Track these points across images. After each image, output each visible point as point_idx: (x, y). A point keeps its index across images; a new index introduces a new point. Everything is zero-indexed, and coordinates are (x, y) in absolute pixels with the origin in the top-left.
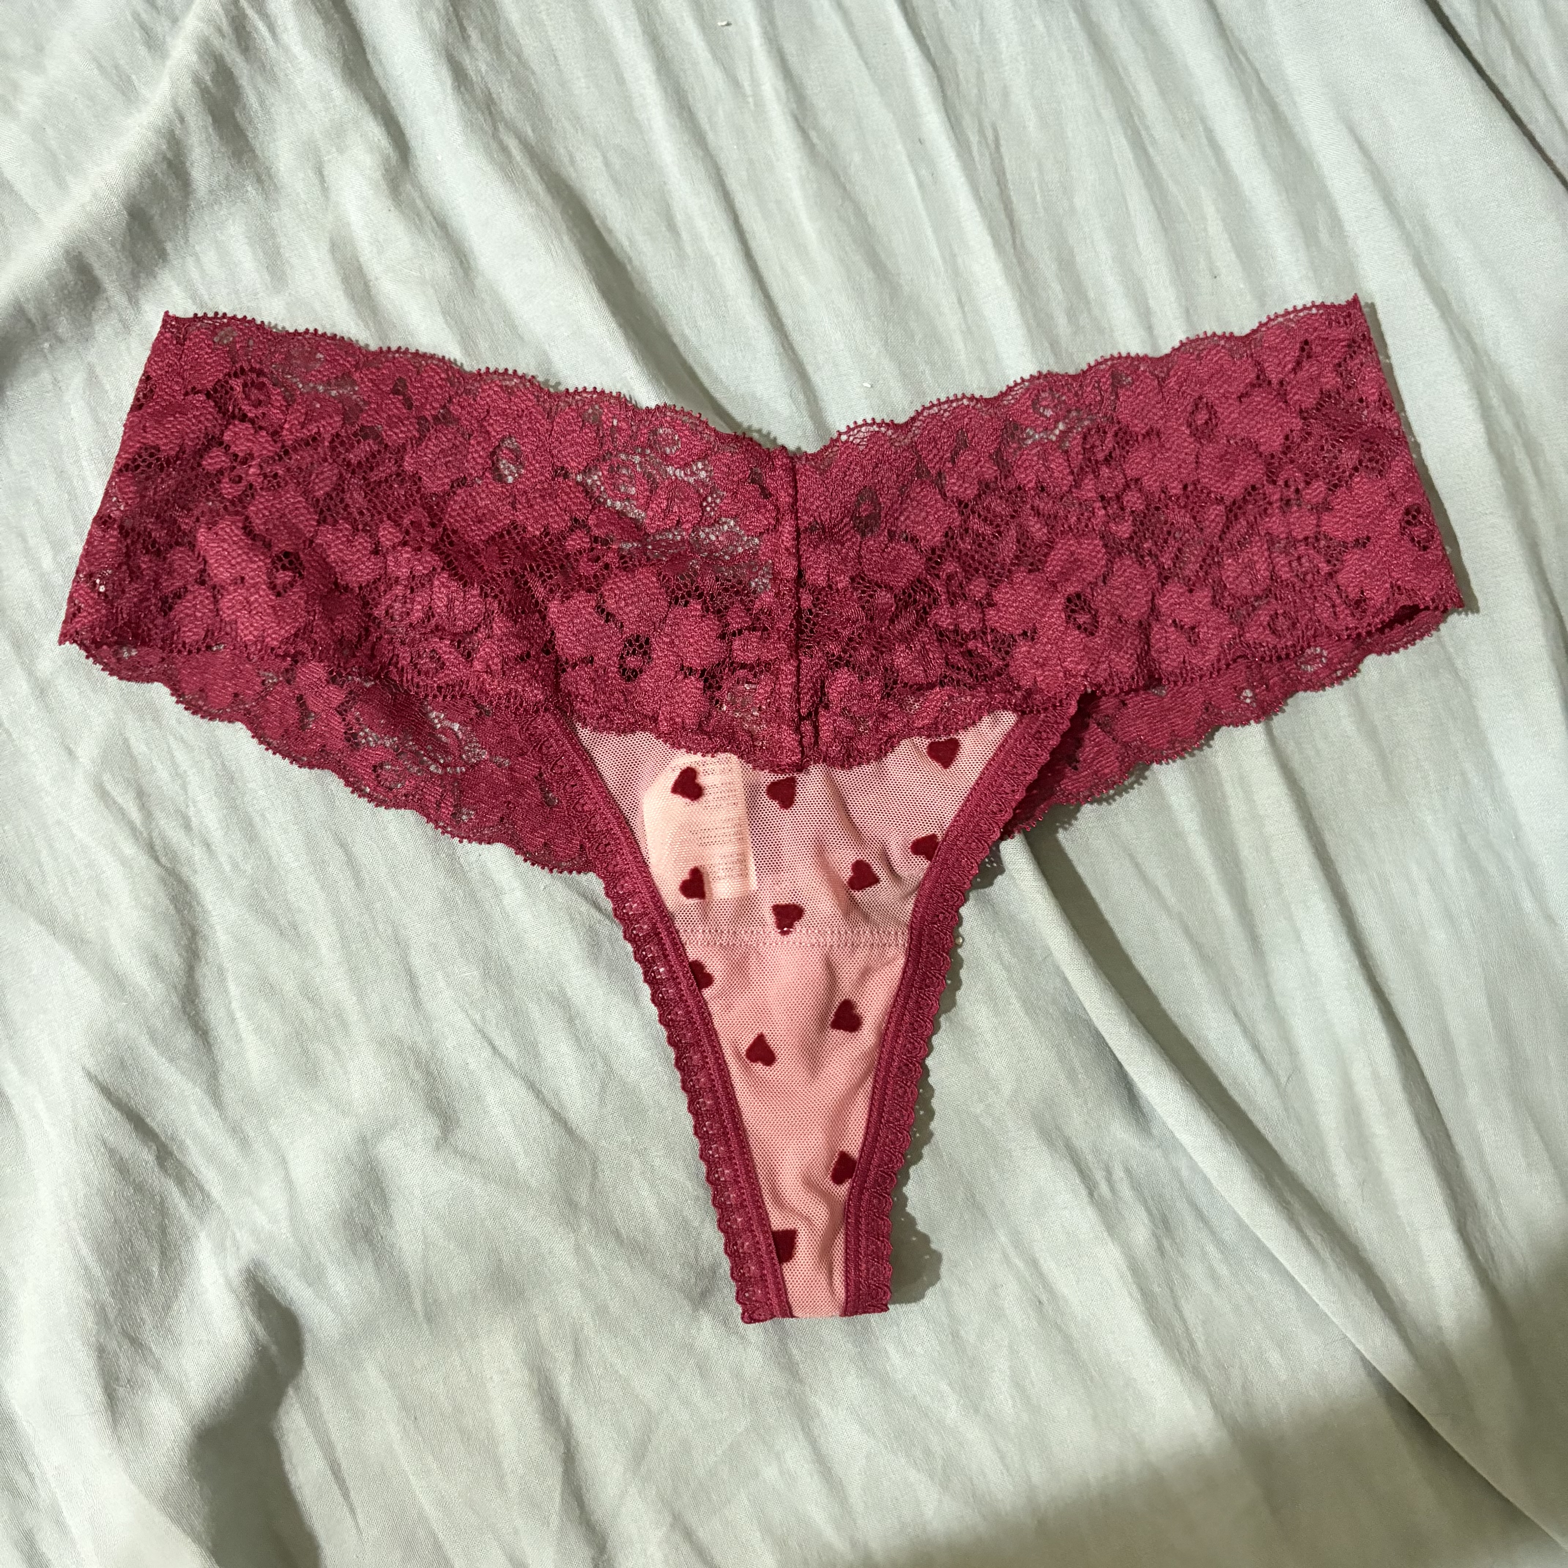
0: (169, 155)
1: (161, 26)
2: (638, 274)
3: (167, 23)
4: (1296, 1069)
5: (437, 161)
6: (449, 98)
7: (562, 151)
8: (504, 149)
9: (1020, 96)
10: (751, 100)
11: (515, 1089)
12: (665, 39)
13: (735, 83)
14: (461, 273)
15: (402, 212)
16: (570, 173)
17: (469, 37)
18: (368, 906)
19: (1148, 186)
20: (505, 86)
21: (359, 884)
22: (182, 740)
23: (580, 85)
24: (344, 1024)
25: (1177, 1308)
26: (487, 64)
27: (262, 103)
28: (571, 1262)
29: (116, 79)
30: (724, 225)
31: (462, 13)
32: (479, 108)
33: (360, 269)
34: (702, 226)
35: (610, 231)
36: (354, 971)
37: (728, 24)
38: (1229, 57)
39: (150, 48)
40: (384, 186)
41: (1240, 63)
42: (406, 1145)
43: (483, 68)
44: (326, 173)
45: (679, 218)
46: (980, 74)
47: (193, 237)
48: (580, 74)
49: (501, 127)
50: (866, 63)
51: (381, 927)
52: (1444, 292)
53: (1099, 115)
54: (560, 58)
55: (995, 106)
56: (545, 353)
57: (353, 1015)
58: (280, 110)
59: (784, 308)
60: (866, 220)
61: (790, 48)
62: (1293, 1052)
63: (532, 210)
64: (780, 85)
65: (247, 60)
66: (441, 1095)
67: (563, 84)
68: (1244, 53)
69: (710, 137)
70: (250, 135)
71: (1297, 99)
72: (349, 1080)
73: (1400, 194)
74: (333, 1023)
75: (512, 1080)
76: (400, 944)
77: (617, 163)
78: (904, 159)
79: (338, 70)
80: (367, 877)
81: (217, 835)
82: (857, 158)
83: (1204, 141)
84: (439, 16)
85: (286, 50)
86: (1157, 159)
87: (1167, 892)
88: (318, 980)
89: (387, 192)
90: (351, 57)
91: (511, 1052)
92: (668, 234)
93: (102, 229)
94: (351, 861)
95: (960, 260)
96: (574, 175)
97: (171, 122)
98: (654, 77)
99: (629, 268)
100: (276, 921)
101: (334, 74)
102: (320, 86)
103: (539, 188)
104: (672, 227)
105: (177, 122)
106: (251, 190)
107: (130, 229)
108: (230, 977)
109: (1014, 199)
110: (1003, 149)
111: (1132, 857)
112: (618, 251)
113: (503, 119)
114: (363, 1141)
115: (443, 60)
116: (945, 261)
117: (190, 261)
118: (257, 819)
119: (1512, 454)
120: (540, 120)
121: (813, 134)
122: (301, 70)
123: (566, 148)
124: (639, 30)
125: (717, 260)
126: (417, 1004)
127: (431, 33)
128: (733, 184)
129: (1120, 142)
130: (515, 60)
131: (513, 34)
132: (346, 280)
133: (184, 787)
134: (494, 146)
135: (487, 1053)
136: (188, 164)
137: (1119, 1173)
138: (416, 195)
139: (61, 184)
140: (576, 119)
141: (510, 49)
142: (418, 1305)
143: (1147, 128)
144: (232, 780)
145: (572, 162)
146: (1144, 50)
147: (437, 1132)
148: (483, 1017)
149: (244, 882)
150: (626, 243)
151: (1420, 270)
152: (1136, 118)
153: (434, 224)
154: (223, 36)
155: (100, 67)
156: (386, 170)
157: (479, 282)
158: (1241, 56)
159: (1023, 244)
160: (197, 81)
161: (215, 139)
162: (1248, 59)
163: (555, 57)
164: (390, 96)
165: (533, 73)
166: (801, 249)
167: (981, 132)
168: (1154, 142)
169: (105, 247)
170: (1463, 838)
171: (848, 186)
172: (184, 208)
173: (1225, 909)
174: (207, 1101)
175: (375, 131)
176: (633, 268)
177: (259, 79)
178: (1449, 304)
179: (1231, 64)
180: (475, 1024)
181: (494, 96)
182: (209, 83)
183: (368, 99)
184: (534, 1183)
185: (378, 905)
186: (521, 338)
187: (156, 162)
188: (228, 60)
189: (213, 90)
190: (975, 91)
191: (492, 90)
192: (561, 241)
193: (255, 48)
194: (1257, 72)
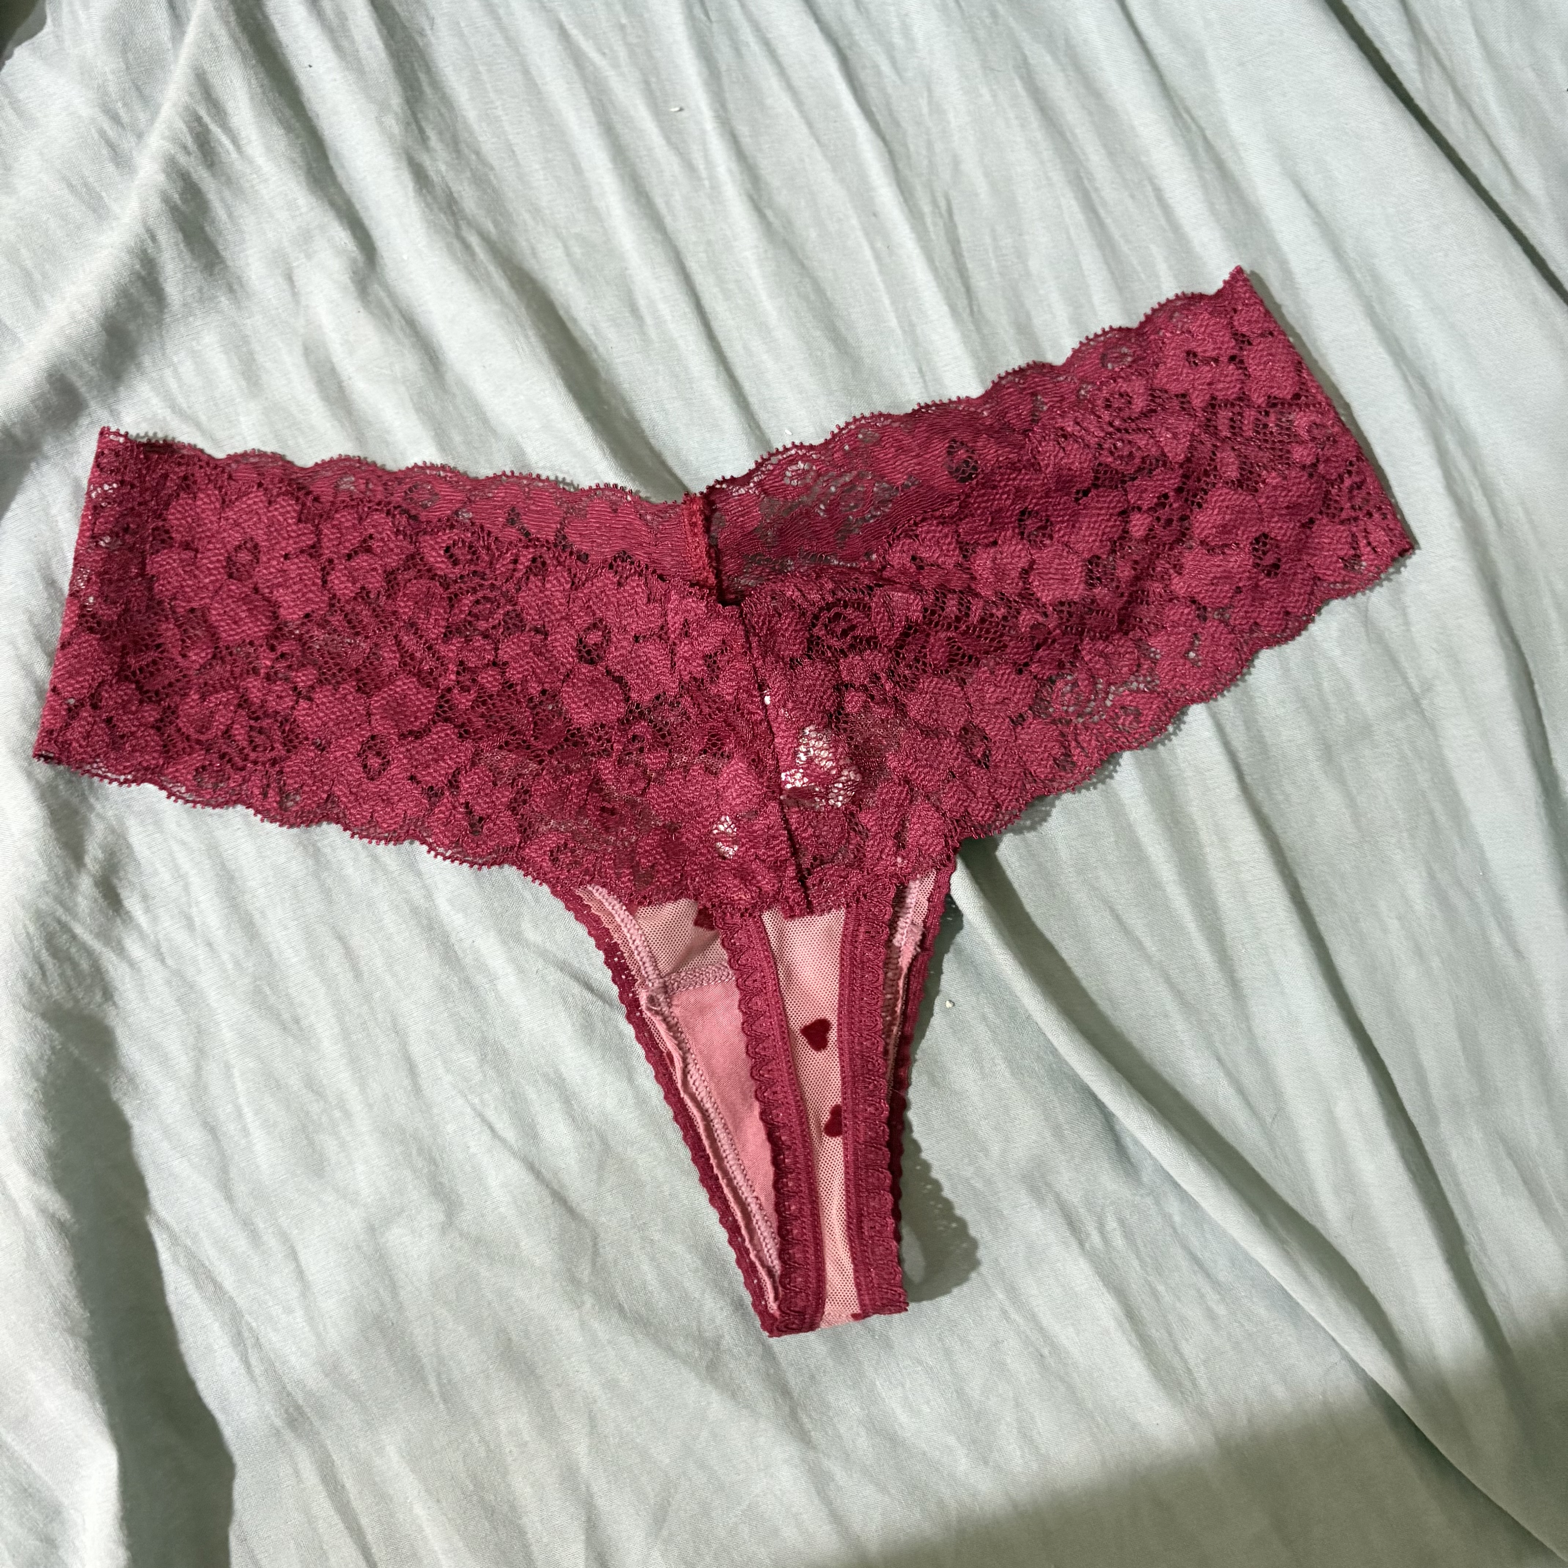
0: (143, 273)
1: (127, 143)
2: (604, 361)
3: (133, 139)
4: (1281, 1111)
5: (403, 260)
6: (411, 202)
7: (524, 243)
8: (467, 247)
9: (971, 167)
10: (706, 183)
11: (514, 1170)
12: (619, 127)
13: (690, 167)
14: (431, 370)
15: (372, 313)
16: (531, 264)
17: (428, 138)
18: (367, 998)
19: (1100, 246)
20: (466, 184)
21: (358, 976)
22: (183, 843)
23: (539, 178)
24: (347, 1115)
25: (1177, 1350)
26: (446, 163)
27: (230, 215)
28: (578, 1338)
29: (87, 197)
30: (685, 307)
31: (420, 115)
32: (441, 209)
33: (333, 371)
34: (664, 309)
35: (574, 321)
36: (354, 1061)
37: (681, 110)
38: (1174, 117)
39: (117, 165)
40: (352, 287)
41: (1185, 123)
42: (413, 1232)
43: (443, 168)
44: (295, 278)
45: (642, 303)
46: (930, 145)
47: (170, 348)
48: (537, 167)
49: (463, 224)
50: (818, 141)
51: (380, 1016)
52: (1397, 340)
53: (1048, 178)
54: (518, 153)
55: (946, 175)
56: (518, 446)
57: (356, 1106)
58: (248, 222)
59: (747, 386)
60: (825, 295)
61: (743, 131)
62: (1277, 1095)
63: (497, 307)
64: (734, 166)
65: (214, 175)
66: (445, 1180)
67: (521, 177)
68: (1188, 112)
69: (668, 220)
70: (220, 247)
71: (1243, 154)
72: (354, 1170)
73: (1349, 245)
74: (337, 1114)
75: (512, 1161)
76: (398, 1031)
77: (577, 251)
78: (860, 233)
79: (302, 178)
80: (365, 968)
81: (218, 935)
82: (813, 234)
83: (1153, 200)
84: (397, 120)
85: (250, 161)
86: (1108, 221)
87: (1148, 943)
88: (322, 1072)
89: (355, 294)
90: (314, 165)
91: (510, 1134)
92: (631, 319)
93: (82, 350)
94: (349, 954)
95: (919, 331)
96: (536, 267)
97: (142, 241)
98: (610, 166)
99: (595, 356)
100: (279, 1015)
101: (299, 182)
102: (286, 195)
103: (503, 284)
104: (634, 310)
105: (149, 241)
106: (224, 301)
107: (108, 346)
108: (236, 1072)
109: (970, 266)
110: (957, 218)
111: (1112, 910)
112: (582, 342)
113: (465, 218)
114: (371, 1229)
115: (404, 164)
116: (904, 332)
117: (168, 373)
118: (257, 916)
119: (1470, 496)
120: (501, 215)
121: (769, 213)
122: (266, 180)
123: (527, 240)
124: (593, 120)
125: (681, 342)
126: (417, 1089)
127: (391, 137)
128: (693, 265)
129: (1071, 205)
130: (473, 157)
131: (471, 133)
132: (320, 383)
133: (186, 888)
134: (457, 245)
135: (486, 1136)
136: (161, 280)
137: (1112, 1224)
138: (382, 294)
139: (38, 303)
140: (536, 211)
141: (468, 147)
142: (434, 1387)
143: (1096, 190)
144: (231, 879)
145: (534, 254)
146: (1090, 114)
147: (441, 1217)
148: (482, 1101)
149: (247, 980)
150: (590, 331)
151: (1371, 320)
152: (1086, 182)
153: (403, 323)
154: (189, 153)
155: (71, 186)
156: (354, 273)
157: (449, 378)
158: (1185, 116)
159: (980, 311)
160: (166, 199)
161: (187, 256)
162: (1193, 119)
163: (513, 152)
164: (354, 200)
165: (492, 168)
166: (764, 330)
167: (935, 203)
168: (1105, 204)
169: (86, 366)
170: (1432, 876)
171: (805, 262)
172: (160, 322)
173: (1205, 956)
174: (218, 1196)
175: (342, 236)
176: (599, 355)
177: (227, 193)
178: (1402, 351)
179: (1177, 125)
180: (475, 1109)
181: (456, 195)
182: (179, 202)
183: (333, 204)
184: (538, 1262)
185: (377, 995)
186: (494, 432)
187: (130, 281)
188: (195, 177)
189: (183, 208)
190: (925, 162)
191: (453, 189)
192: (526, 337)
193: (221, 162)
194: (1201, 130)
